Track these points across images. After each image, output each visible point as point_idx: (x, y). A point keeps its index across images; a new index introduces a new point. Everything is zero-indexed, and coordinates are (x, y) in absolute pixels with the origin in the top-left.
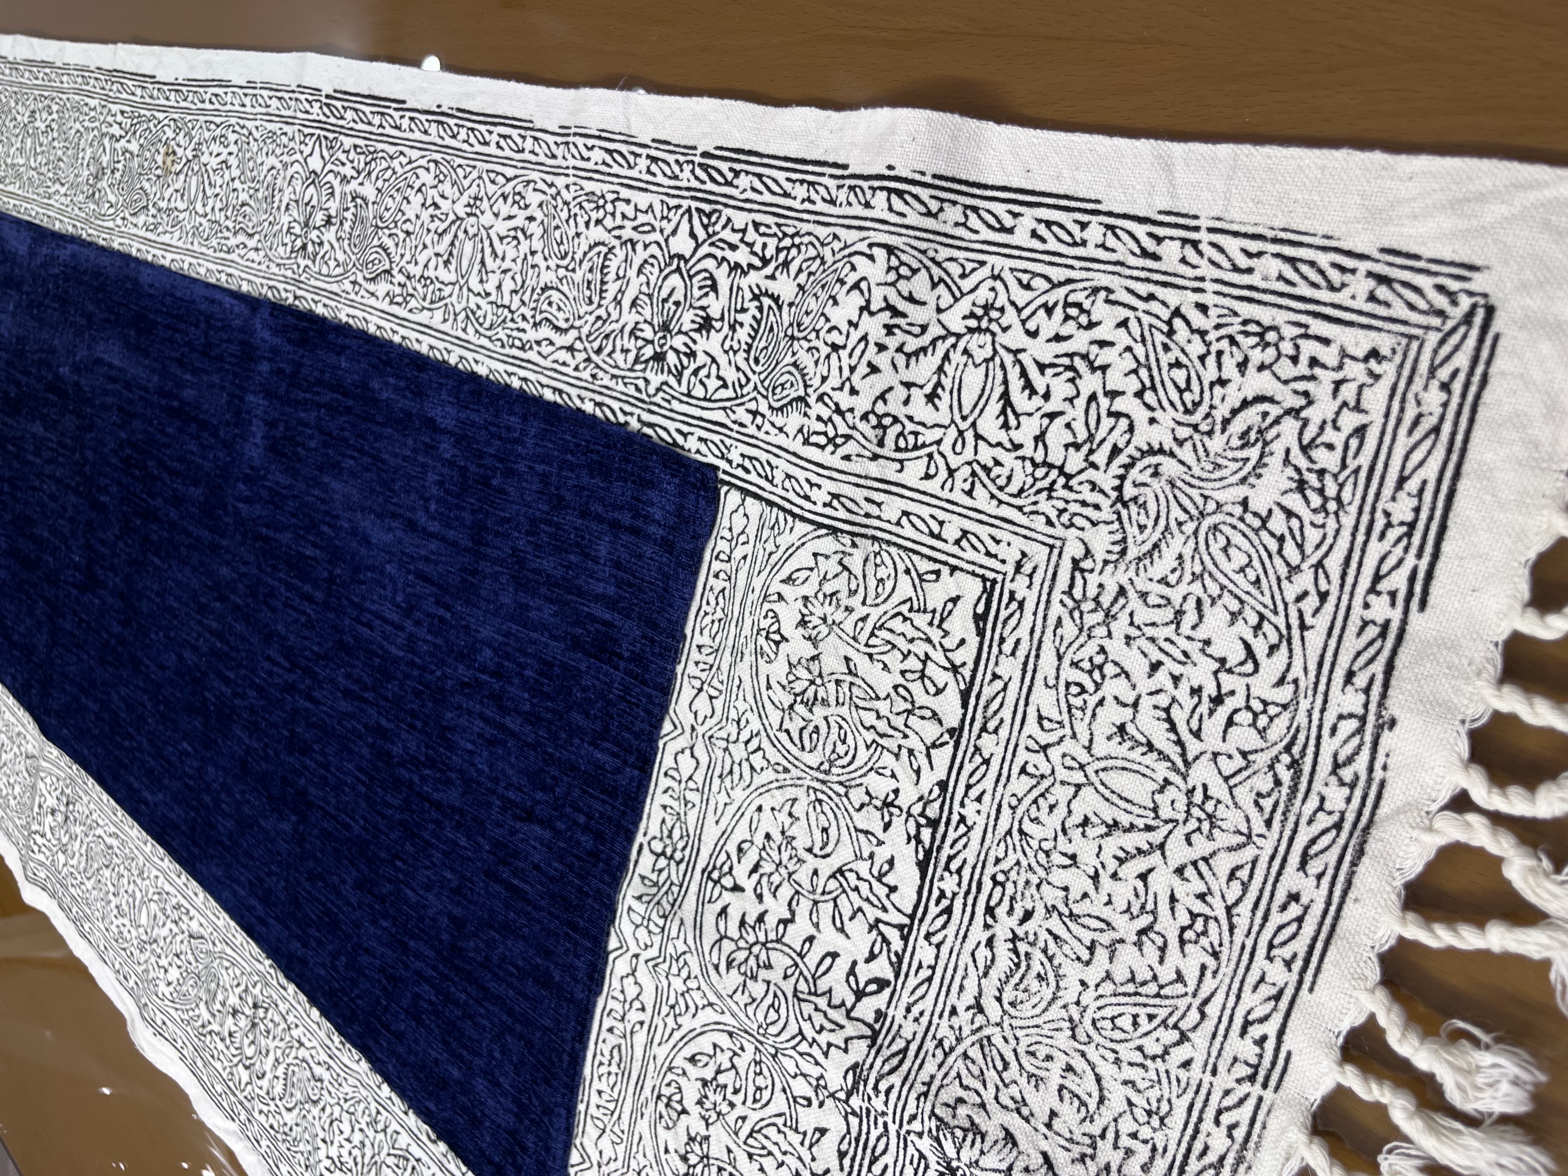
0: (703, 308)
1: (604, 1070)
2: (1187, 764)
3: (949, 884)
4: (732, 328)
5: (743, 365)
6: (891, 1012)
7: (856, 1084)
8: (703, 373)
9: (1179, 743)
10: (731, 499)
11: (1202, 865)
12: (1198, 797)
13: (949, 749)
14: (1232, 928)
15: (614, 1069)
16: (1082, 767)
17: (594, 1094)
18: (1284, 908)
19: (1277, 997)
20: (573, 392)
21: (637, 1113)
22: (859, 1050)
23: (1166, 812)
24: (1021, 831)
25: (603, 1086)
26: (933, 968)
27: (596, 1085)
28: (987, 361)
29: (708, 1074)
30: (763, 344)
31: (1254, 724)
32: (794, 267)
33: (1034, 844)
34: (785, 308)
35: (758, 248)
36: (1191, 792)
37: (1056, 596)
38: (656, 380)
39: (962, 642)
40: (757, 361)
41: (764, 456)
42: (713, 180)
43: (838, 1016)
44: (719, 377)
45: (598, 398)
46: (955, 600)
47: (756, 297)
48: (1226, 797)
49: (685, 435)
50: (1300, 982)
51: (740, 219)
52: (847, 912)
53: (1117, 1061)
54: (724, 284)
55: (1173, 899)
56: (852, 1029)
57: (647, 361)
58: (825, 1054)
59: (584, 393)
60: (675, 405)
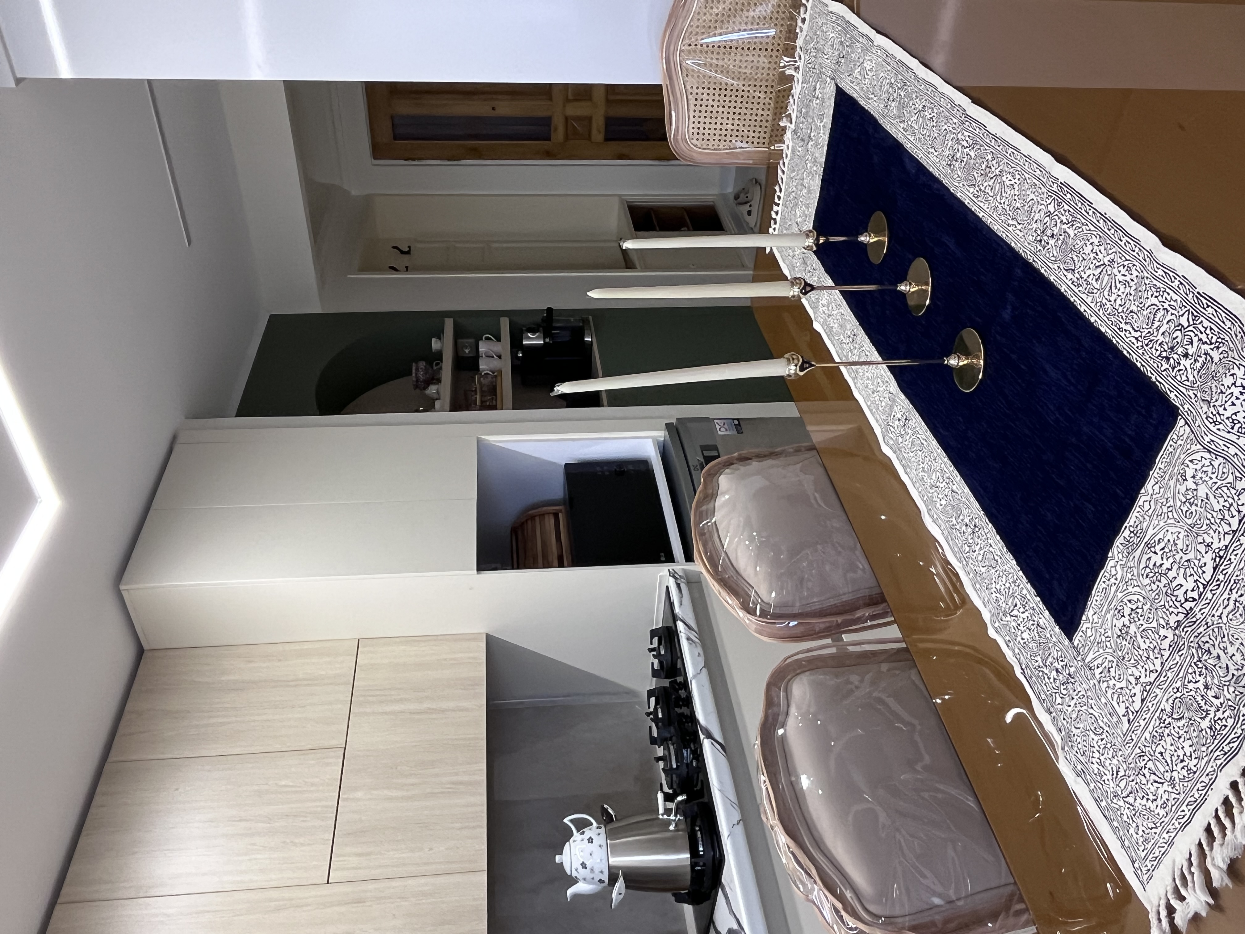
0: (1186, 349)
1: (1099, 594)
4: (1195, 361)
5: (1196, 376)
6: (1195, 609)
7: (1177, 626)
8: (1181, 372)
13: (1231, 536)
15: (1103, 595)
17: (1094, 601)
20: (1135, 356)
21: (1108, 611)
22: (1181, 617)
25: (1098, 599)
26: (1211, 600)
27: (1096, 598)
29: (1134, 607)
30: (1204, 372)
32: (1221, 350)
34: (1214, 364)
35: (1210, 337)
38: (1165, 366)
40: (1201, 377)
42: (1199, 304)
43: (1178, 604)
44: (1187, 376)
45: (1143, 363)
47: (1205, 354)
49: (1171, 391)
51: (1206, 323)
52: (1188, 574)
54: (1195, 344)
56: (1180, 609)
57: (1163, 357)
58: (1170, 614)
59: (1138, 358)
60: (1169, 379)
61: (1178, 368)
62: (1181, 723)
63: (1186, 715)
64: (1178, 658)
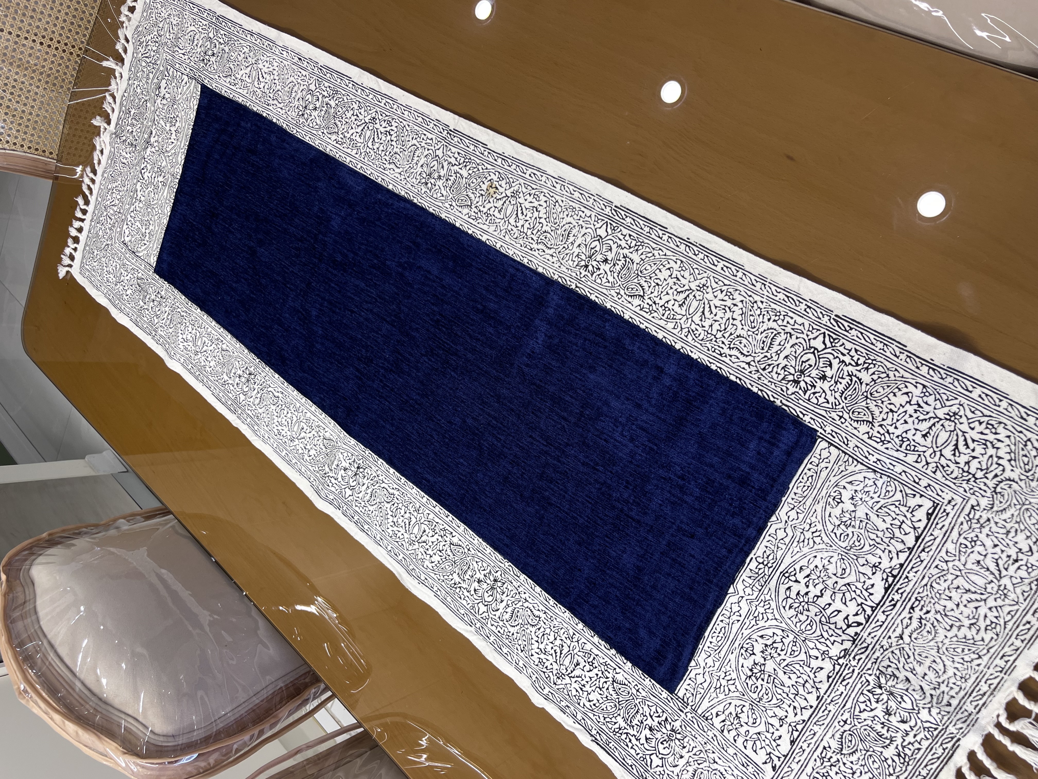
0: (823, 371)
1: (715, 634)
3: (897, 596)
4: (836, 383)
5: (838, 398)
6: (862, 634)
8: (817, 394)
9: (999, 570)
11: (999, 608)
12: (1002, 588)
13: (907, 554)
14: (1005, 628)
15: (720, 635)
16: (960, 570)
17: (708, 643)
18: (1024, 625)
19: (1016, 650)
20: (748, 381)
21: (729, 652)
22: (847, 645)
23: (989, 590)
24: (931, 586)
25: (714, 640)
26: (883, 622)
27: (710, 640)
28: (951, 431)
29: (769, 643)
30: (850, 393)
31: (1027, 570)
32: (871, 371)
33: (936, 590)
34: (864, 385)
35: (855, 359)
36: (1000, 586)
37: (963, 515)
38: (792, 389)
39: (920, 521)
40: (846, 398)
41: (844, 435)
42: (839, 327)
43: (839, 632)
44: (825, 398)
45: (760, 387)
46: (920, 506)
47: (850, 375)
48: (1012, 590)
49: (804, 415)
50: (1025, 647)
52: (848, 598)
54: (835, 366)
55: (985, 616)
56: (845, 637)
57: (789, 381)
58: (833, 644)
59: (753, 383)
60: (800, 401)
61: (813, 391)
62: (853, 758)
63: (860, 747)
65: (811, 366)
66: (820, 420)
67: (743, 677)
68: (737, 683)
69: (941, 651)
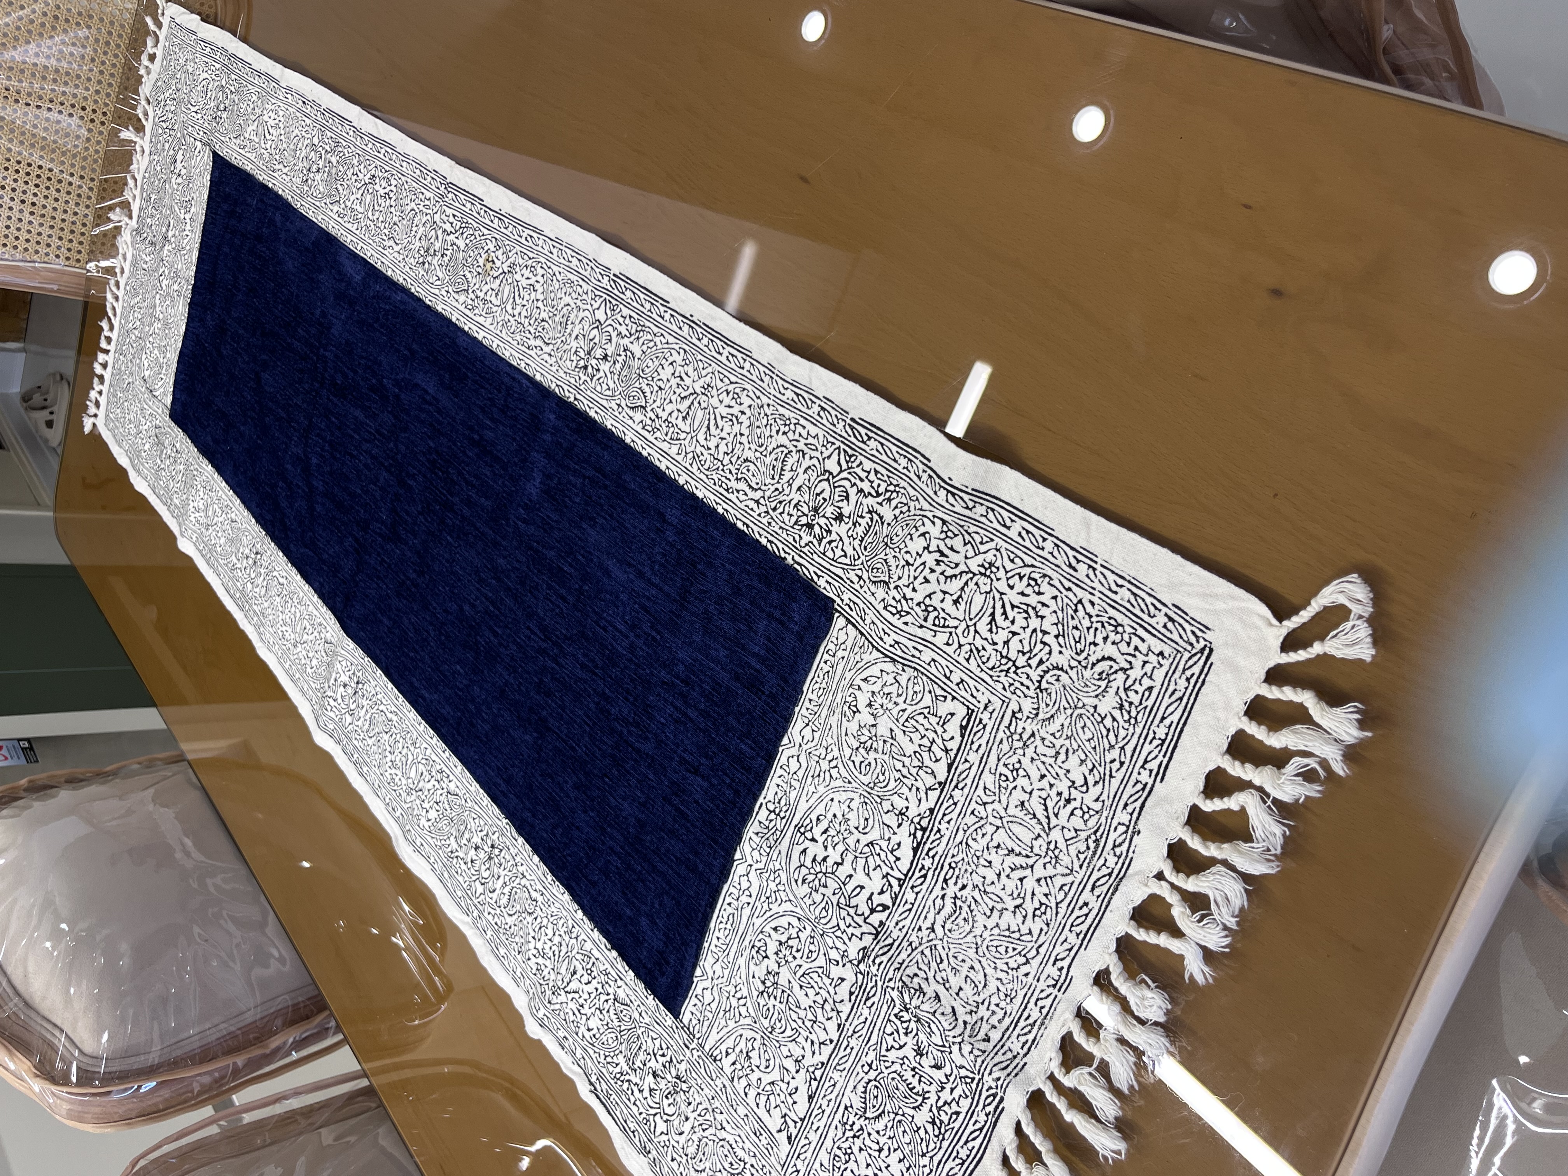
0: (839, 508)
1: (722, 926)
2: (1050, 829)
3: (927, 863)
4: (854, 525)
5: (858, 548)
6: (888, 923)
7: (863, 957)
8: (834, 544)
9: (1048, 817)
10: (840, 622)
11: (1049, 880)
12: (1052, 846)
13: (938, 792)
14: (1057, 913)
15: (729, 926)
16: (1001, 818)
17: (715, 940)
18: (1081, 908)
19: (1070, 950)
20: (756, 529)
21: (739, 953)
22: (868, 940)
23: (1036, 850)
24: (967, 844)
25: (721, 935)
26: (913, 904)
27: (717, 934)
28: (987, 593)
29: (783, 939)
30: (870, 540)
31: (1082, 817)
32: (893, 503)
33: (972, 851)
34: (885, 526)
35: (875, 485)
36: (1049, 843)
37: (1002, 728)
38: (807, 538)
39: (952, 738)
40: (865, 549)
41: (862, 605)
42: (855, 437)
43: (860, 920)
44: (843, 550)
45: (771, 538)
46: (952, 714)
47: (870, 512)
48: (1064, 850)
49: (819, 577)
50: (1081, 945)
51: (867, 465)
52: (872, 866)
53: (995, 968)
54: (853, 498)
55: (1033, 894)
56: (866, 928)
57: (802, 526)
58: (850, 939)
59: (762, 532)
60: (815, 557)
61: (828, 539)
62: (880, 1125)
63: (888, 1108)
64: (866, 1012)
65: (825, 500)
66: (837, 584)
67: (755, 993)
68: (749, 1004)
69: (980, 953)
